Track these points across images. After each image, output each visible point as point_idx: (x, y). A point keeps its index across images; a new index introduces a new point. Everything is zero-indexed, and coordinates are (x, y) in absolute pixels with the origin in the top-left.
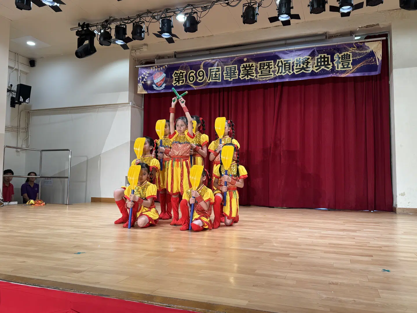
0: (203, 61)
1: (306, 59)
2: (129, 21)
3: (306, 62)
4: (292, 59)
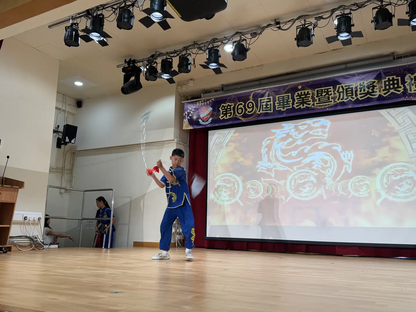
0: (252, 92)
1: (372, 83)
2: (176, 55)
3: (372, 85)
4: (355, 83)
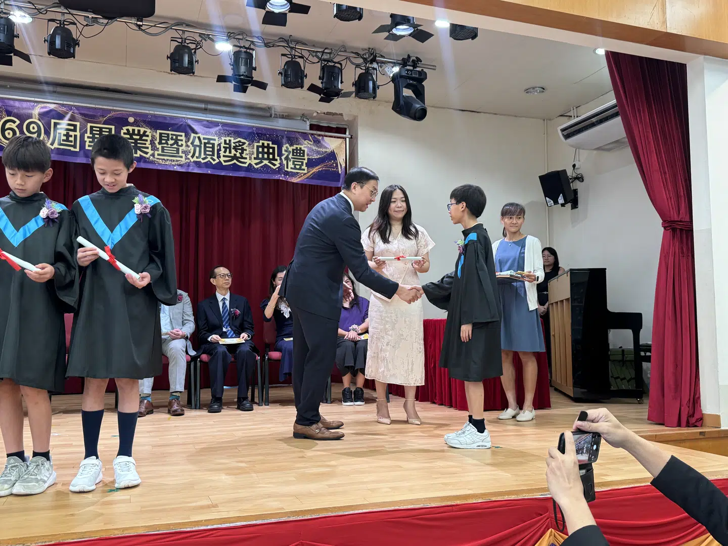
0: (38, 103)
1: (241, 144)
3: (240, 148)
4: (217, 138)
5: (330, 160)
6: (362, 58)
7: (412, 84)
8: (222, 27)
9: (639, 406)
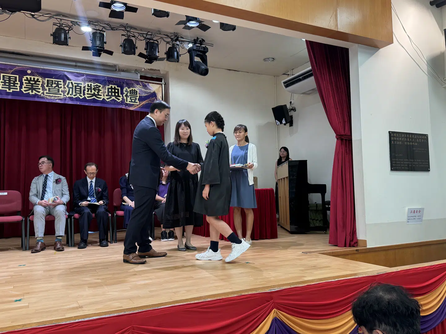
1: (98, 87)
4: (83, 83)
5: (153, 97)
6: (170, 38)
7: (199, 54)
8: (85, 18)
9: (325, 235)
